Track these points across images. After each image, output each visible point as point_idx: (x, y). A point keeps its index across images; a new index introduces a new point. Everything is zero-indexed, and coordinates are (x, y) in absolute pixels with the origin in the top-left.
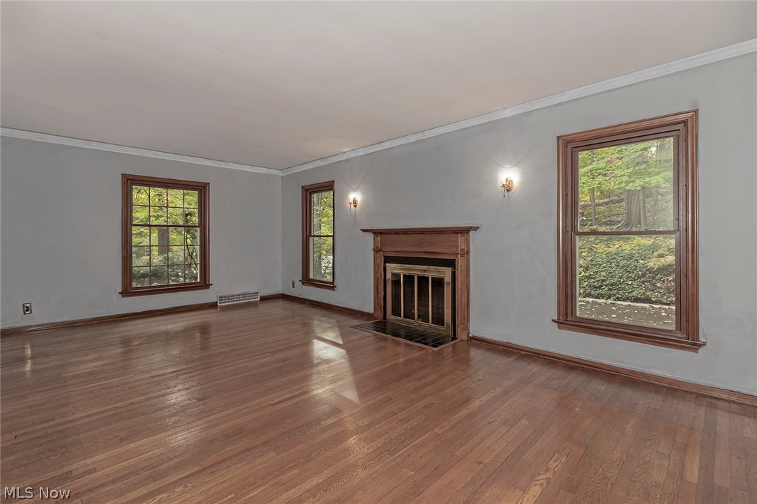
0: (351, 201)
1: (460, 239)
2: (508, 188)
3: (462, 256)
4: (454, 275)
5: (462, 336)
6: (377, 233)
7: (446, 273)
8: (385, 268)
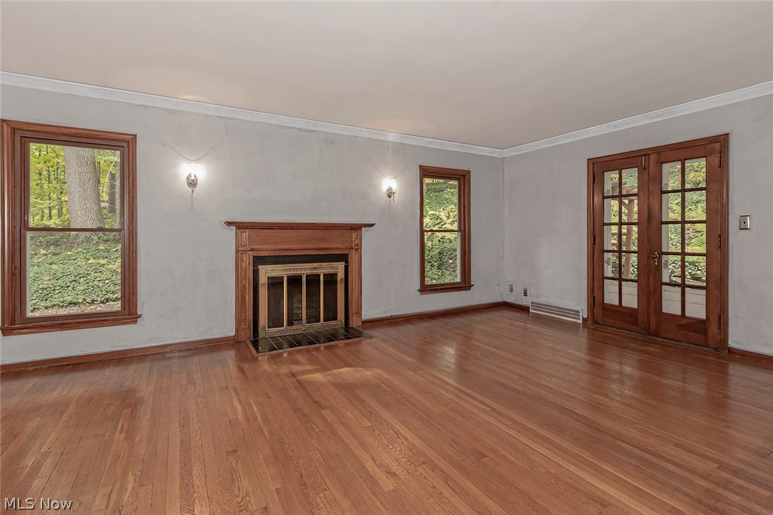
0: (184, 177)
1: (354, 235)
2: (390, 194)
3: (356, 250)
4: (346, 268)
5: (354, 323)
6: (241, 226)
7: (339, 268)
8: (256, 272)
